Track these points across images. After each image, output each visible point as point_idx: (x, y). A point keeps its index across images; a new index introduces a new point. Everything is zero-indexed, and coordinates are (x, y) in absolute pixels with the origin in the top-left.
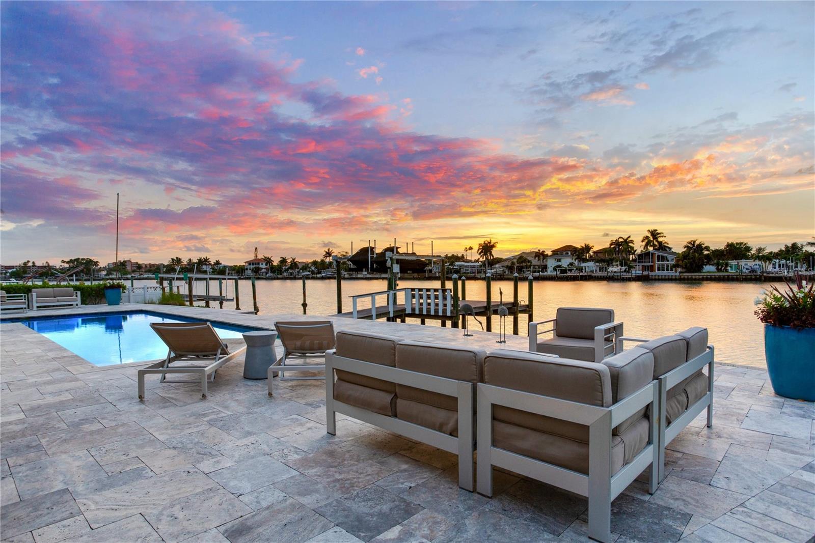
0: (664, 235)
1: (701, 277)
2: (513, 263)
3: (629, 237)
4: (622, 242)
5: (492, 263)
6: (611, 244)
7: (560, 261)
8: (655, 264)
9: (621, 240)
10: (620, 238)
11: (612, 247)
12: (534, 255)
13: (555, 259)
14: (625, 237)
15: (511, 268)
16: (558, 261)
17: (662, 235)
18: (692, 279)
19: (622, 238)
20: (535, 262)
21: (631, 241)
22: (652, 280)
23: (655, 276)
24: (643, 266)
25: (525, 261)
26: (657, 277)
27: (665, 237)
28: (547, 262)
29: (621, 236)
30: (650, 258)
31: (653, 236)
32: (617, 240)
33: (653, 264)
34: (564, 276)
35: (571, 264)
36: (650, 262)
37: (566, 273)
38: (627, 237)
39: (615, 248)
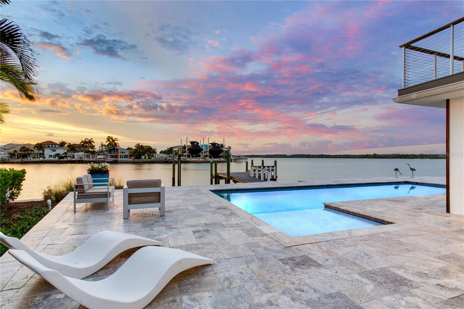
0: (118, 140)
1: (143, 161)
2: (15, 151)
3: (92, 139)
4: (87, 141)
6: (81, 142)
7: (55, 151)
8: (118, 155)
9: (87, 140)
10: (86, 139)
11: (82, 144)
12: (34, 146)
13: (51, 150)
14: (89, 139)
15: (12, 155)
16: (53, 151)
17: (117, 139)
18: (139, 162)
19: (87, 139)
20: (36, 151)
21: (93, 141)
22: (119, 163)
24: (110, 155)
25: (28, 150)
26: (122, 161)
27: (118, 141)
28: (44, 151)
29: (87, 138)
30: (115, 151)
31: (112, 140)
32: (85, 140)
33: (117, 154)
34: (64, 161)
35: (65, 153)
36: (115, 153)
37: (64, 158)
38: (90, 139)
39: (83, 145)
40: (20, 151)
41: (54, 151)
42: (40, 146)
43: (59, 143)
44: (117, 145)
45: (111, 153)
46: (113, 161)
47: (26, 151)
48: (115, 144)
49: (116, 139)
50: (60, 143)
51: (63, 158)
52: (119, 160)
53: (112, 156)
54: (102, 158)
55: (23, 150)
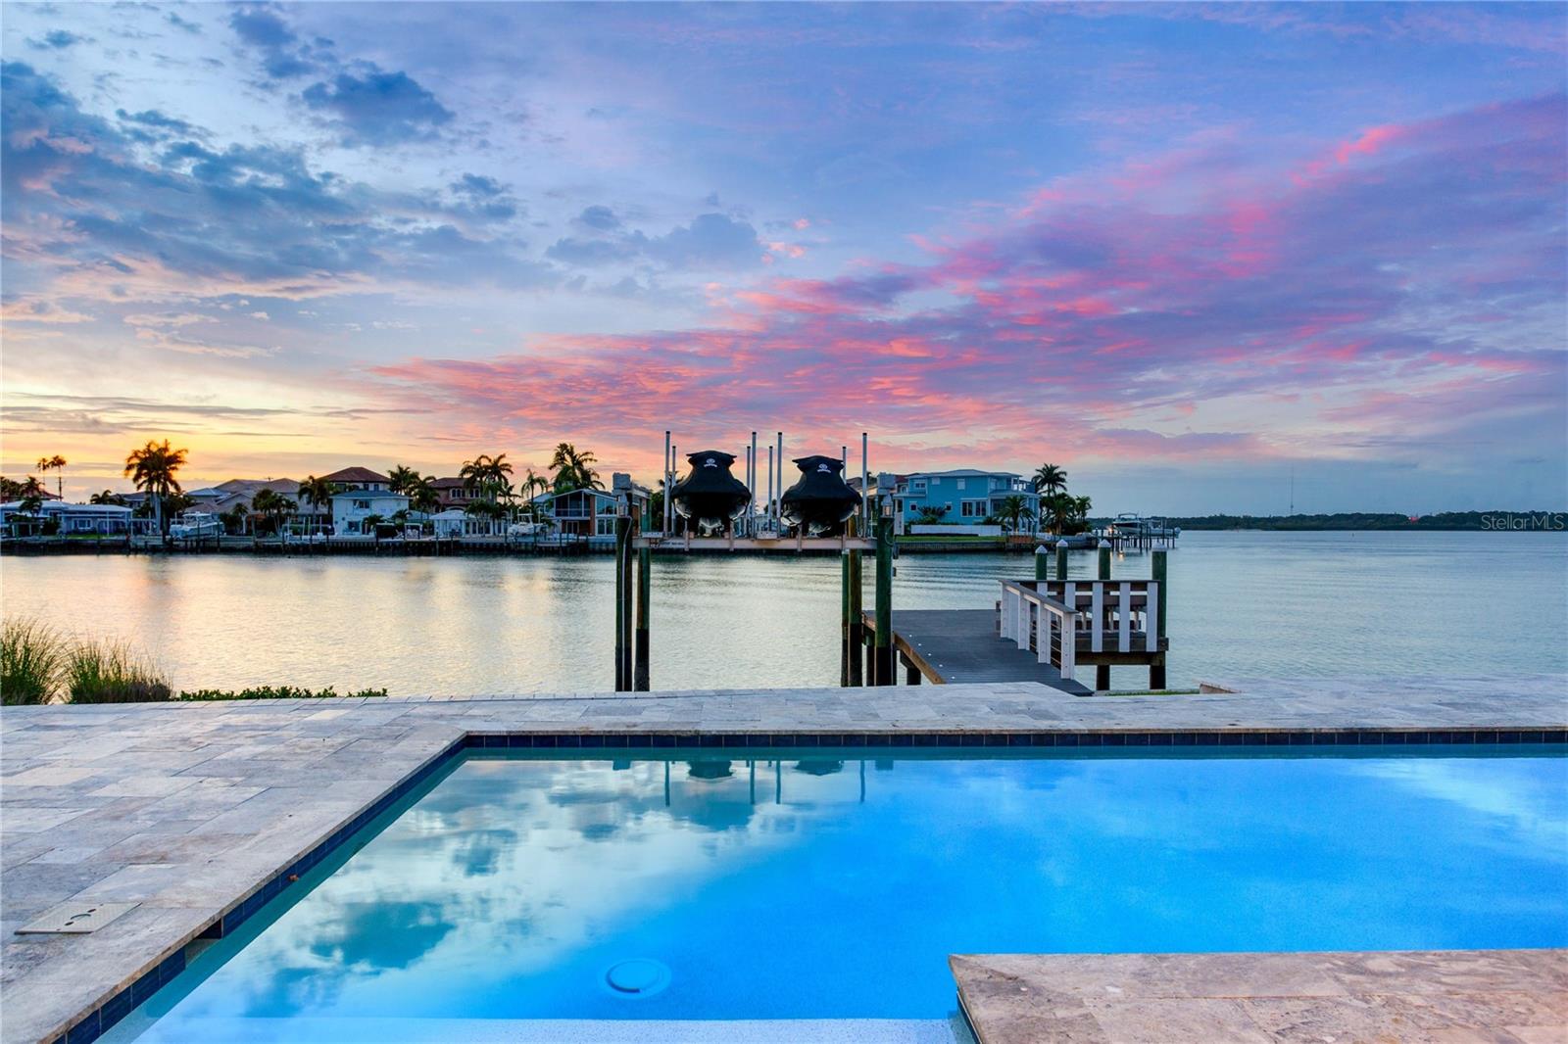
0: (594, 458)
2: (240, 508)
3: (501, 457)
4: (487, 467)
5: (175, 506)
6: (464, 471)
7: (367, 507)
8: (593, 518)
9: (484, 462)
10: (482, 457)
11: (467, 476)
12: (297, 489)
13: (355, 501)
14: (494, 457)
15: (231, 522)
16: (361, 507)
17: (590, 456)
19: (487, 457)
20: (304, 507)
21: (506, 465)
23: (601, 544)
24: (564, 522)
25: (277, 503)
27: (596, 461)
28: (330, 508)
29: (485, 454)
30: (579, 506)
31: (573, 458)
32: (477, 463)
33: (589, 518)
34: (394, 543)
35: (401, 515)
36: (580, 514)
37: (394, 535)
38: (496, 457)
39: (472, 480)
40: (256, 509)
41: (365, 505)
42: (319, 490)
43: (389, 476)
44: (593, 478)
45: (566, 514)
46: (570, 545)
47: (273, 506)
48: (586, 475)
49: (587, 453)
50: (392, 474)
51: (389, 532)
52: (594, 543)
53: (570, 524)
54: (529, 535)
55: (262, 501)
